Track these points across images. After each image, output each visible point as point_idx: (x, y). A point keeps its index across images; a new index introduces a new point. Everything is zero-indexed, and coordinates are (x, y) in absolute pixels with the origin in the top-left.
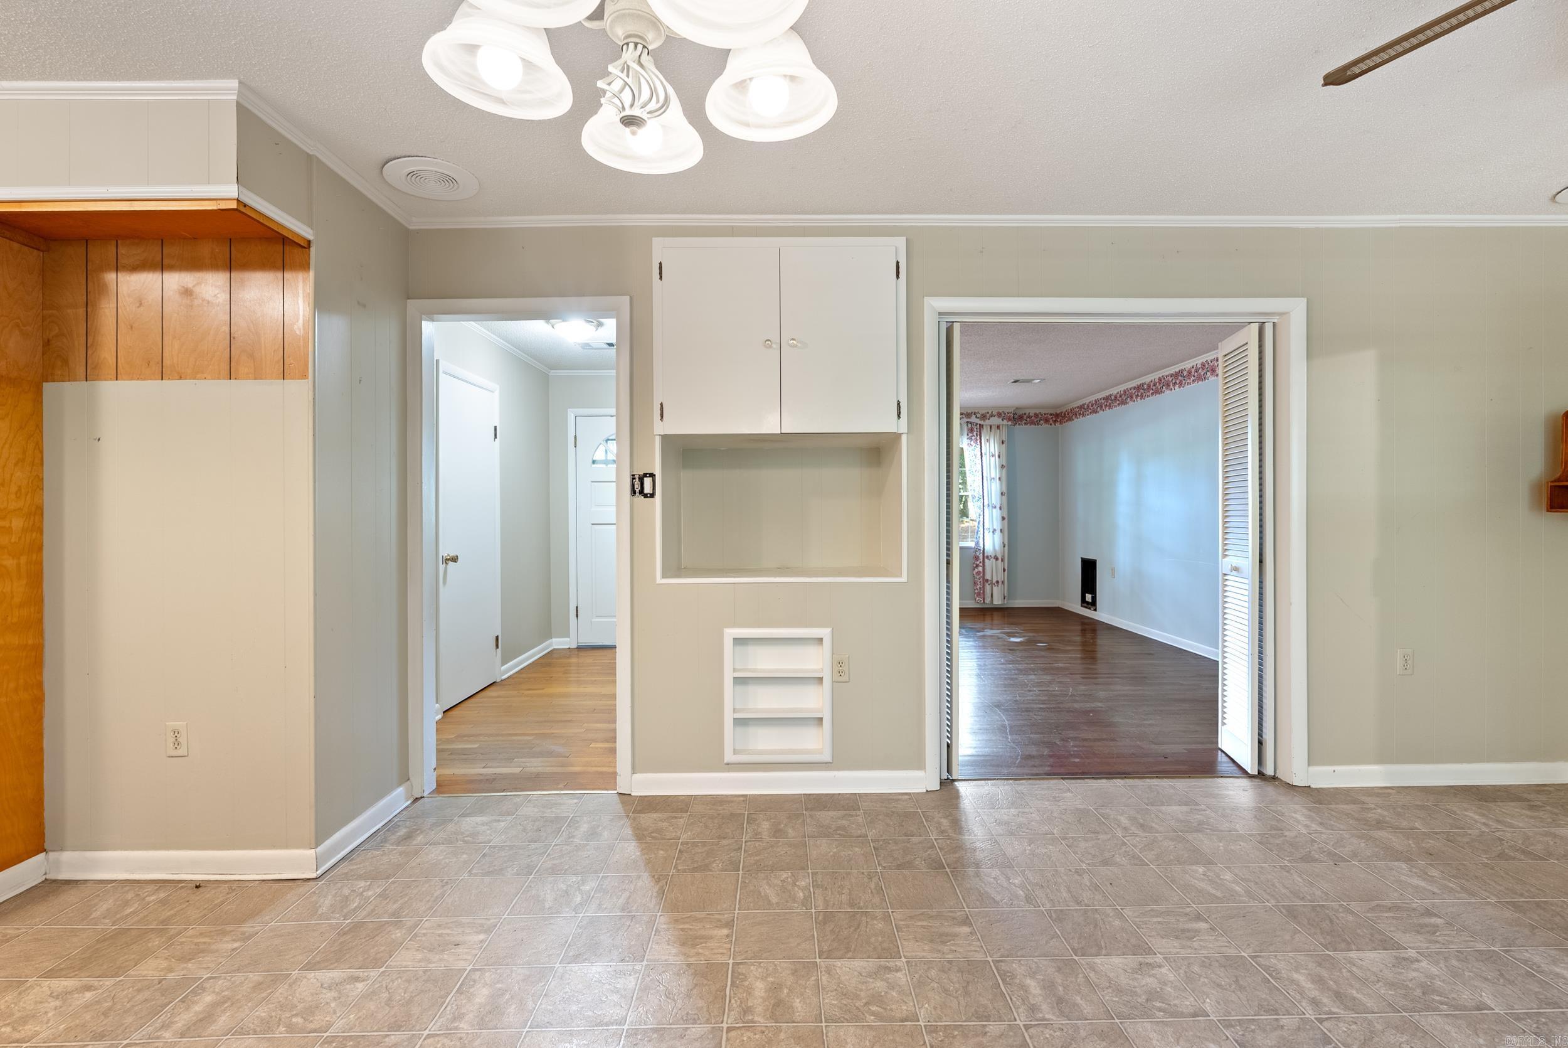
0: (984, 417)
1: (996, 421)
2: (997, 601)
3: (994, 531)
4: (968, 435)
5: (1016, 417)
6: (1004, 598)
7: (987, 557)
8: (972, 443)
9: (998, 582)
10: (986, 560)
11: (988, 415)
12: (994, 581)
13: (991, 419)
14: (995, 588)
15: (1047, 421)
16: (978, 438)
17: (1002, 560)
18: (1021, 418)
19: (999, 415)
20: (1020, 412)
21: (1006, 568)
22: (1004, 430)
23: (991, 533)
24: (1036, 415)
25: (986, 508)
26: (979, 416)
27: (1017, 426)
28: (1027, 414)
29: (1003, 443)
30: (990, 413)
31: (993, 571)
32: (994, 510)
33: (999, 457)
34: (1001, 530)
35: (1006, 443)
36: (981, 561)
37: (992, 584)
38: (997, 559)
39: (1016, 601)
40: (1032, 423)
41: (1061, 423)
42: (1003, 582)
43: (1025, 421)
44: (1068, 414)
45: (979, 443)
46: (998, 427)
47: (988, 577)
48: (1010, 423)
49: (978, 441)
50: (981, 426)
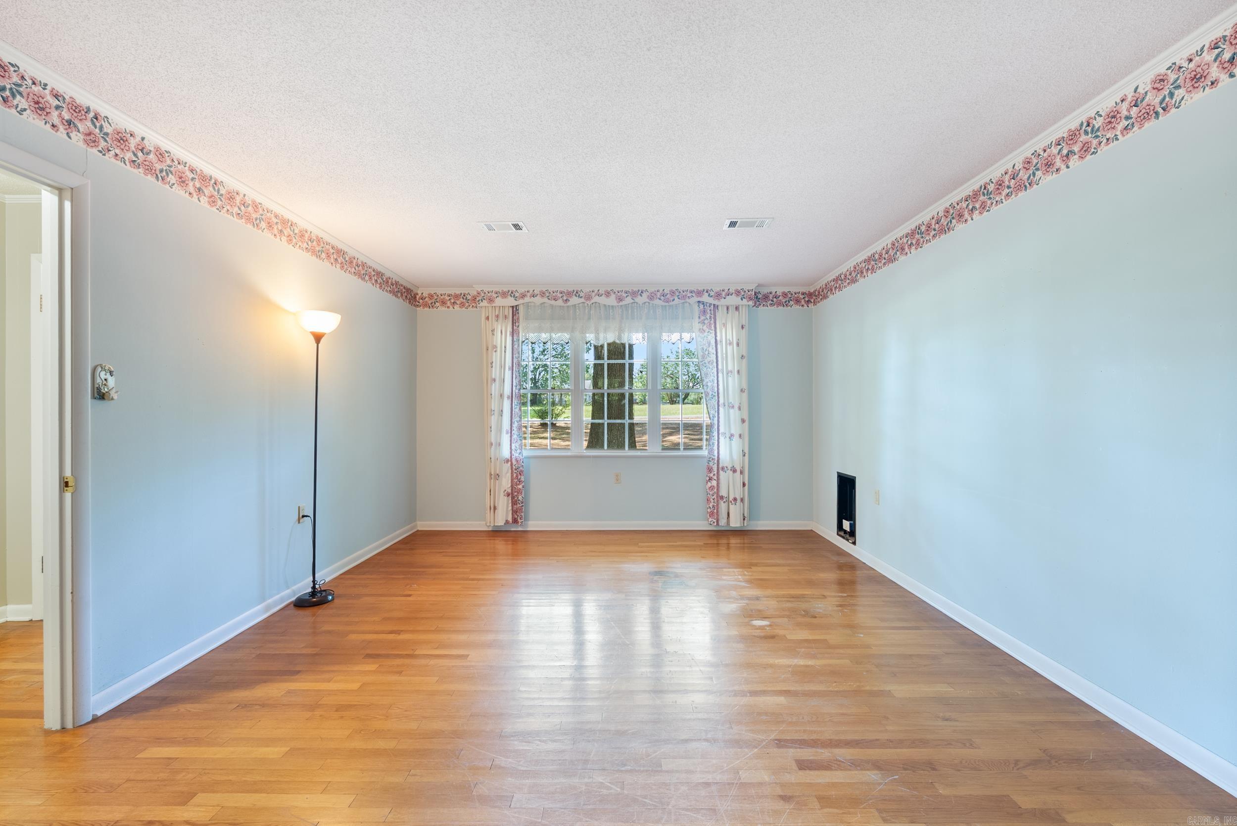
0: (718, 295)
1: (733, 300)
2: (735, 523)
3: (732, 435)
4: (699, 317)
5: (760, 296)
6: (744, 519)
7: (723, 469)
8: (705, 327)
9: (735, 499)
10: (721, 472)
11: (724, 294)
12: (731, 498)
13: (727, 297)
14: (732, 507)
15: (798, 301)
16: (712, 322)
17: (741, 473)
18: (766, 297)
19: (738, 293)
20: (765, 291)
21: (746, 482)
22: (744, 311)
23: (728, 439)
24: (785, 295)
25: (721, 409)
26: (712, 294)
27: (761, 308)
28: (774, 293)
29: (742, 327)
30: (726, 291)
31: (730, 485)
32: (731, 411)
33: (738, 345)
34: (740, 436)
35: (746, 328)
36: (715, 473)
37: (728, 502)
38: (734, 471)
39: (760, 522)
40: (780, 304)
41: (815, 303)
42: (742, 500)
43: (770, 302)
44: (822, 291)
45: (713, 328)
46: (737, 308)
47: (723, 493)
48: (751, 303)
49: (713, 326)
50: (716, 307)
